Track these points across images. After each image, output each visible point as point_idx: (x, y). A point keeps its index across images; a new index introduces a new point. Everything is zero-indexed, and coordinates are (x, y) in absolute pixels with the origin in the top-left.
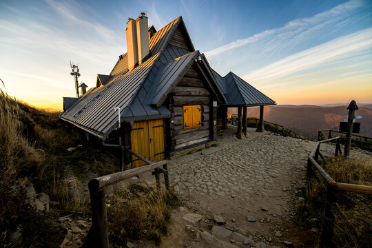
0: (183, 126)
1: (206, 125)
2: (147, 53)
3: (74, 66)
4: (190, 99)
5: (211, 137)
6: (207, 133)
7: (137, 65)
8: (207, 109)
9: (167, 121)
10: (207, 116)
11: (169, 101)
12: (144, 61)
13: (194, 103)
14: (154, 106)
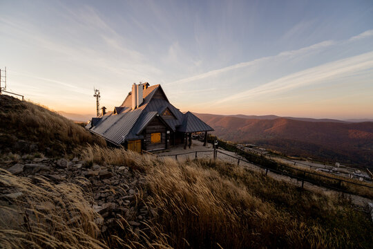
0: (150, 142)
1: (164, 142)
2: (142, 102)
3: (97, 91)
4: (155, 131)
5: (166, 148)
6: (164, 145)
7: (136, 108)
8: (164, 135)
9: (142, 140)
10: (163, 138)
11: (144, 132)
12: (140, 106)
13: (156, 132)
14: (137, 135)
